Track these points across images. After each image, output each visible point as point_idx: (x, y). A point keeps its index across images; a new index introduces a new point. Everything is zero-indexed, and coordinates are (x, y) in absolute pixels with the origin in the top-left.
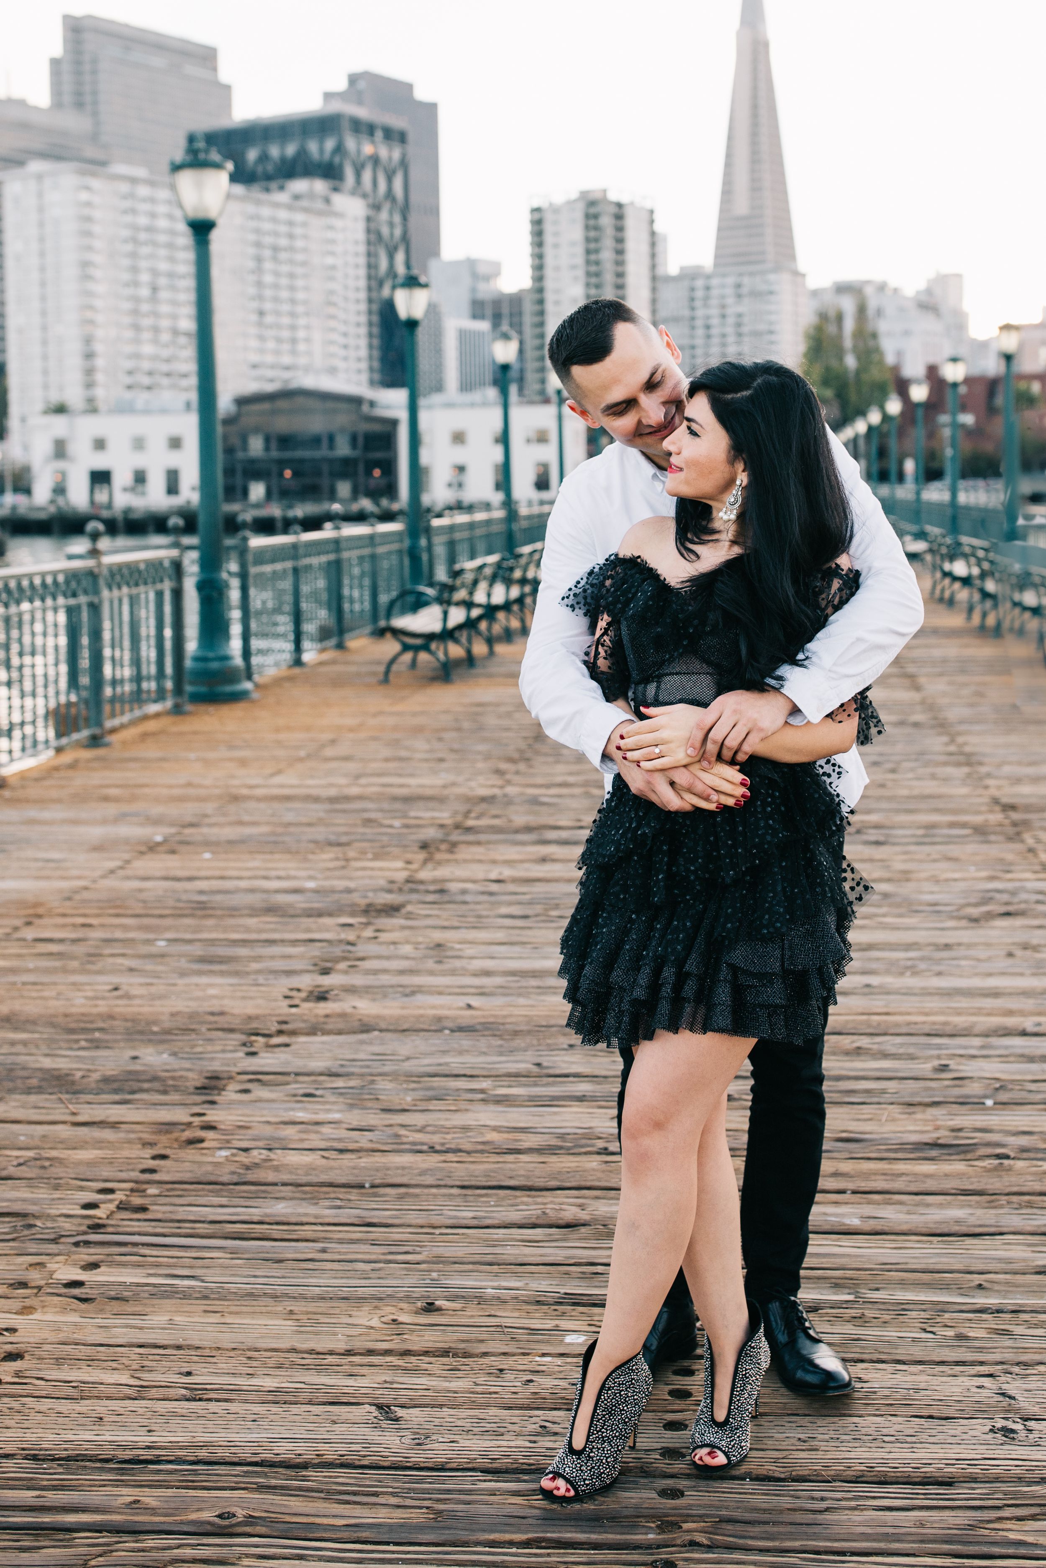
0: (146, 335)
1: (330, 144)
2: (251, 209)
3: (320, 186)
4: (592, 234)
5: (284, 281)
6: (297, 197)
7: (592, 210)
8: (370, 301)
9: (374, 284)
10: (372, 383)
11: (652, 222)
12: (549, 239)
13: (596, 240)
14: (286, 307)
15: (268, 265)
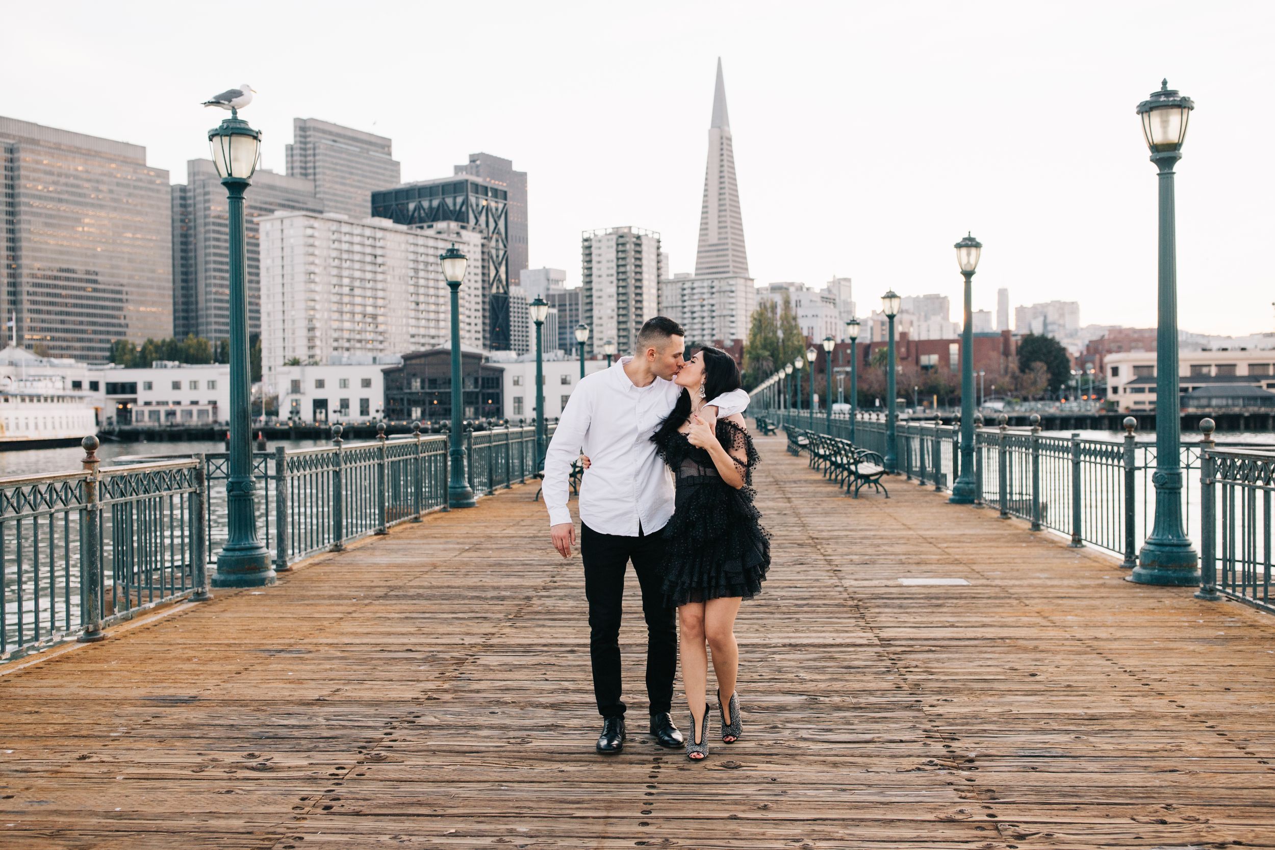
0: (347, 317)
1: (459, 200)
2: (411, 239)
3: (454, 225)
4: (621, 255)
5: (431, 283)
6: (439, 233)
7: (621, 241)
8: (484, 295)
9: (486, 285)
10: (484, 345)
11: (658, 248)
12: (595, 258)
13: (623, 259)
14: (432, 300)
15: (422, 274)
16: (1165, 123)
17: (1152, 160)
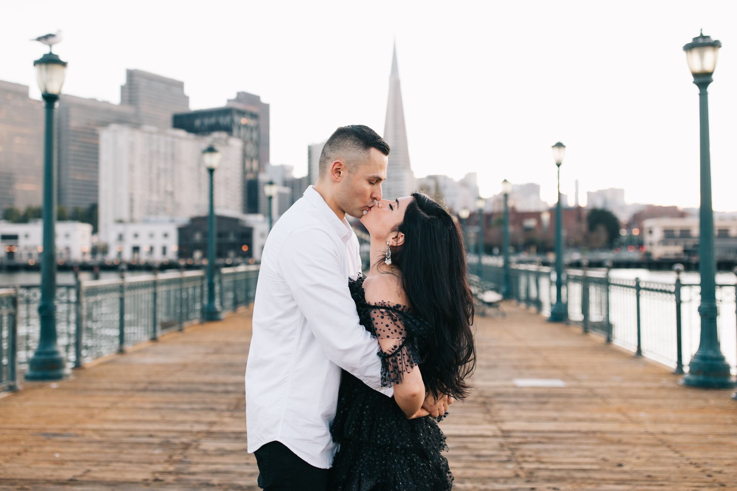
0: (155, 193)
1: (228, 119)
3: (224, 135)
8: (243, 179)
9: (244, 175)
10: (242, 212)
12: (314, 159)
16: (702, 57)
17: (694, 82)
